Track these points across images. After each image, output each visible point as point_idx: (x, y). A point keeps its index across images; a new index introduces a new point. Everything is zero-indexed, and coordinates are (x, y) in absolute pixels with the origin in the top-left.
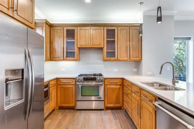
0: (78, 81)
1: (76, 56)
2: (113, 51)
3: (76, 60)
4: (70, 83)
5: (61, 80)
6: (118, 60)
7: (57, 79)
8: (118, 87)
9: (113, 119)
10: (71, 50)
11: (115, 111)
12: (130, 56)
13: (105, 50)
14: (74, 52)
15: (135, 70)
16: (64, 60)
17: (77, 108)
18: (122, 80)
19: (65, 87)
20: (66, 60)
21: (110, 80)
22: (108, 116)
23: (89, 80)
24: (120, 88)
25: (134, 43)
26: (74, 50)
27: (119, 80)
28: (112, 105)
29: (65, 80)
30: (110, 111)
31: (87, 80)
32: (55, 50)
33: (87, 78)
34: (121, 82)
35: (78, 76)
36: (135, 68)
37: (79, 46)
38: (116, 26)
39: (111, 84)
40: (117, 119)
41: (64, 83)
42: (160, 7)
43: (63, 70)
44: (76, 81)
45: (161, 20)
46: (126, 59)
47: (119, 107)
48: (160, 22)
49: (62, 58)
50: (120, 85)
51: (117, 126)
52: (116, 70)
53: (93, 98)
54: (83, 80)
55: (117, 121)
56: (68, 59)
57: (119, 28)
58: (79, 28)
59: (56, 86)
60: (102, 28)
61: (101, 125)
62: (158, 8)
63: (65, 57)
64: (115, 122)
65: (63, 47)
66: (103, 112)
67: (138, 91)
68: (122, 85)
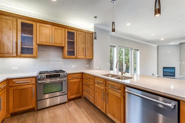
0: (40, 80)
1: (34, 53)
2: (73, 50)
3: (34, 57)
4: (28, 82)
5: (14, 80)
6: (76, 58)
7: (8, 80)
8: (79, 80)
9: (78, 108)
10: (28, 46)
11: (76, 101)
12: (86, 55)
13: (66, 49)
14: (33, 48)
15: (88, 66)
16: (17, 56)
17: (39, 108)
18: (81, 74)
19: (21, 88)
20: (20, 57)
21: (72, 75)
22: (73, 107)
23: (52, 77)
24: (80, 81)
25: (89, 46)
26: (32, 46)
27: (80, 74)
28: (74, 96)
29: (22, 80)
30: (72, 102)
31: (50, 77)
32: (3, 44)
33: (51, 75)
34: (81, 76)
35: (39, 74)
36: (87, 64)
37: (38, 43)
38: (75, 30)
39: (73, 78)
40: (81, 108)
41: (19, 83)
42: (114, 22)
43: (14, 68)
44: (37, 79)
45: (114, 31)
46: (83, 57)
47: (79, 96)
48: (114, 32)
49: (15, 55)
50: (80, 78)
51: (84, 114)
52: (74, 66)
53: (58, 94)
54: (45, 78)
55: (83, 109)
56: (23, 55)
57: (78, 32)
58: (38, 24)
59: (6, 89)
60: (64, 29)
61: (71, 118)
62: (113, 22)
63: (19, 53)
64: (82, 111)
65: (16, 42)
66: (66, 104)
67: (102, 82)
68: (82, 78)
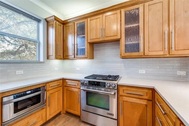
1: (86, 53)
3: (86, 58)
4: (75, 85)
5: (67, 81)
6: (144, 56)
7: (64, 80)
13: (123, 42)
14: (85, 48)
15: (181, 73)
16: (75, 58)
17: (82, 119)
19: (70, 90)
20: (77, 58)
29: (71, 81)
31: (93, 85)
34: (150, 95)
35: (85, 78)
37: (89, 41)
38: (141, 3)
43: (78, 69)
46: (161, 53)
50: (148, 100)
54: (88, 85)
57: (147, 4)
63: (75, 55)
68: (153, 101)
